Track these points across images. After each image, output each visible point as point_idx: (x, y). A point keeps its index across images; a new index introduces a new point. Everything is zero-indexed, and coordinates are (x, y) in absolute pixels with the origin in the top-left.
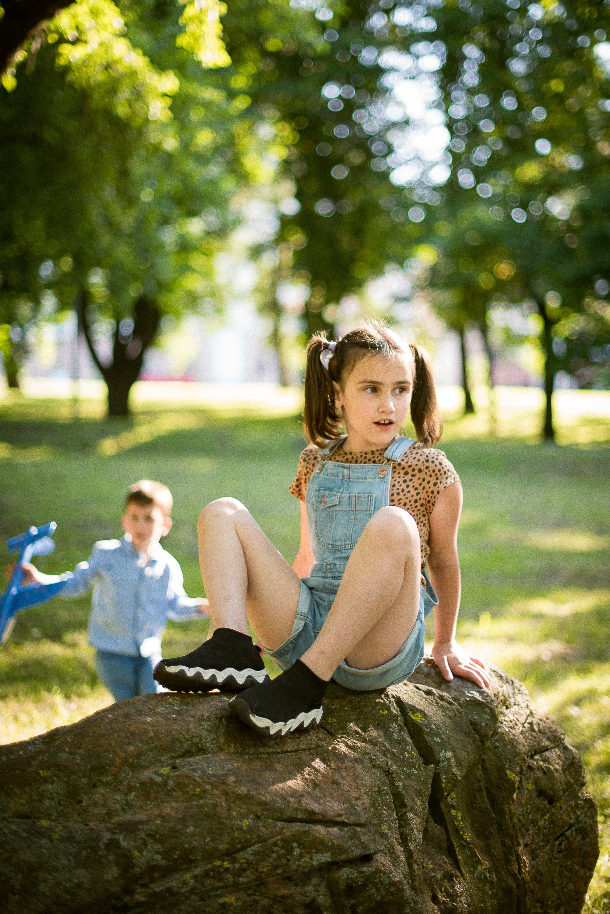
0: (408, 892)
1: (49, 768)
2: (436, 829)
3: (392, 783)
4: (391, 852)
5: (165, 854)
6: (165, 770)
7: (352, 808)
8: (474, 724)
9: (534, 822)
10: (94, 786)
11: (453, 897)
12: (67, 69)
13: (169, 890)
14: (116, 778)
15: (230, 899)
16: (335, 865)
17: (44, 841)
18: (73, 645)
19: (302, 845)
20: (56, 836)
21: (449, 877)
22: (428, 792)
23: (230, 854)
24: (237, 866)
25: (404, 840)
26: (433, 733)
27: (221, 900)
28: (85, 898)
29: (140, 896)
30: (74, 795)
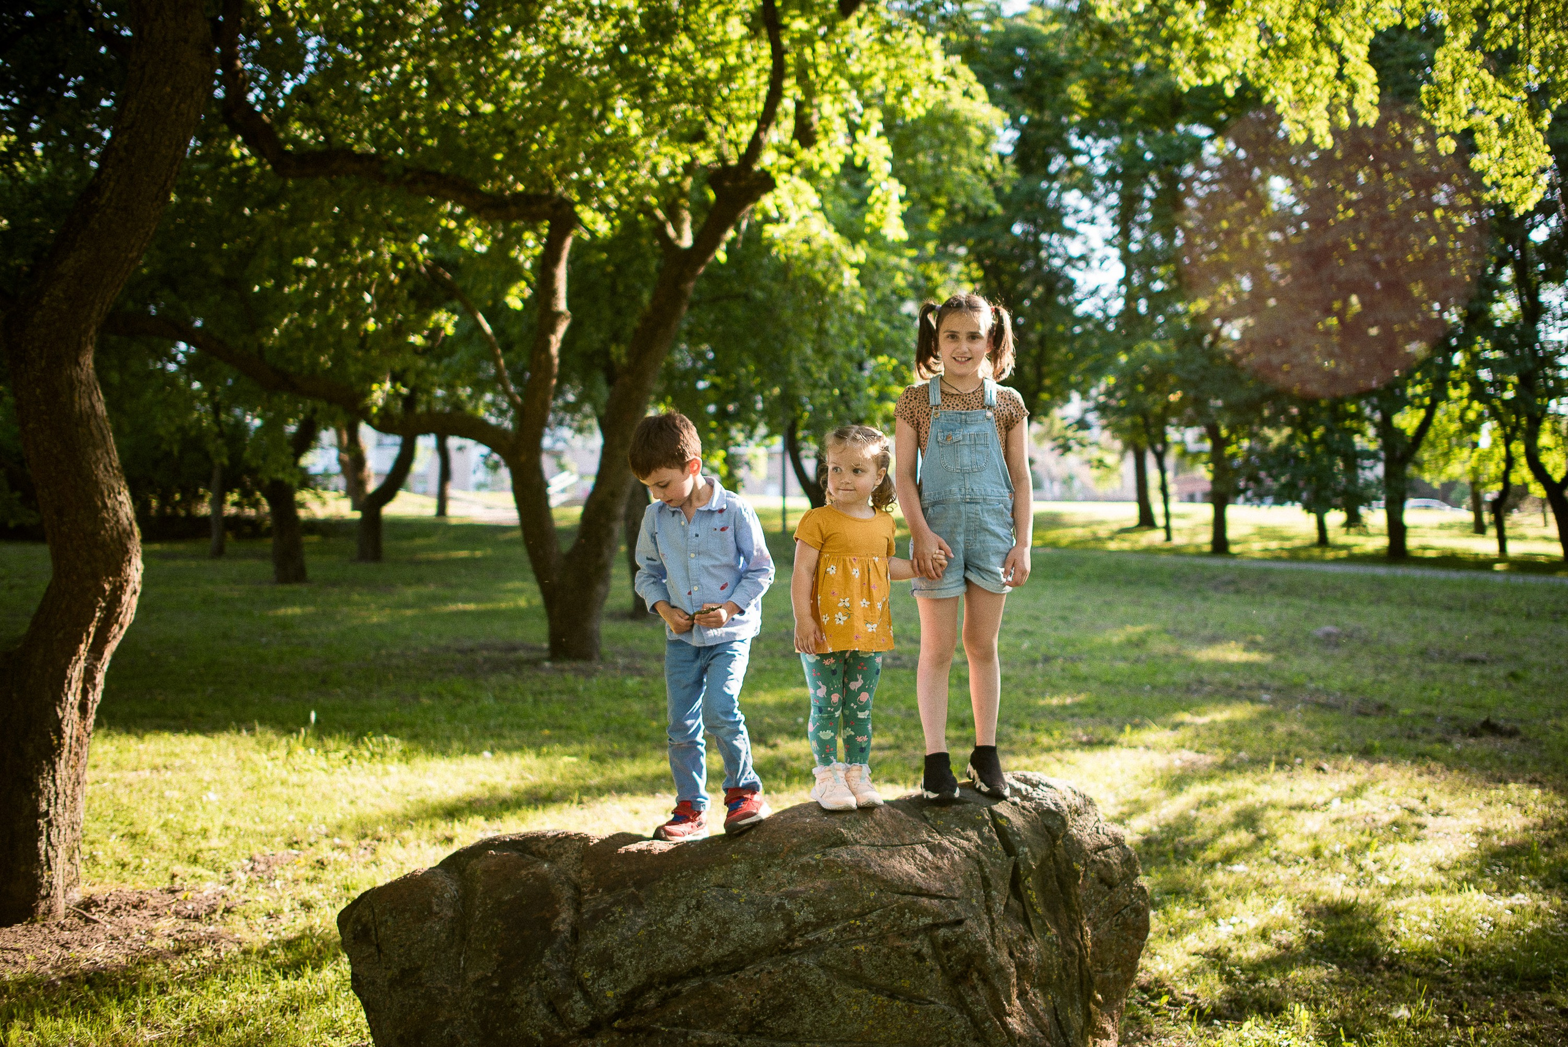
0: (989, 948)
1: (739, 853)
2: (1014, 903)
3: (981, 869)
4: (977, 917)
5: (816, 914)
6: (818, 856)
7: (949, 887)
8: (1048, 828)
9: (1096, 902)
10: (769, 866)
11: (1026, 954)
12: (771, 244)
13: (819, 940)
14: (784, 861)
15: (861, 948)
16: (936, 926)
18: (774, 746)
19: (911, 912)
21: (1024, 940)
22: (1009, 876)
23: (861, 915)
24: (866, 925)
25: (989, 910)
26: (1014, 834)
27: (855, 949)
28: (761, 942)
29: (798, 943)
30: (755, 872)
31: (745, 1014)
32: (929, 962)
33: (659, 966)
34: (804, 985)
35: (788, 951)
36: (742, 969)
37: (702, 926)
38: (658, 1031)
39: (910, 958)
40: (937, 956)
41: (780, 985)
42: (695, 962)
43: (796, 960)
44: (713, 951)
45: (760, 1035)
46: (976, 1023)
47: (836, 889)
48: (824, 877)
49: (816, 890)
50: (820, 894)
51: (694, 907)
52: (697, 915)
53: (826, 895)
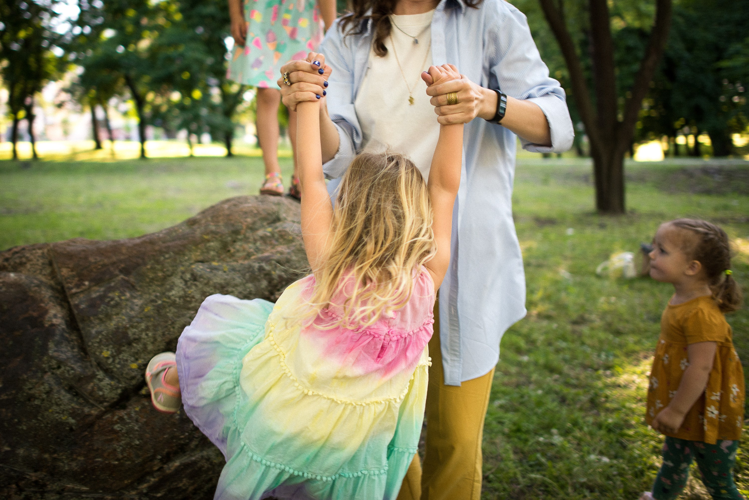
1: (208, 234)
14: (245, 236)
20: (226, 269)
30: (225, 247)
37: (203, 293)
47: (293, 251)
48: (281, 244)
49: (281, 253)
50: (285, 256)
51: (190, 279)
52: (196, 285)
53: (289, 257)
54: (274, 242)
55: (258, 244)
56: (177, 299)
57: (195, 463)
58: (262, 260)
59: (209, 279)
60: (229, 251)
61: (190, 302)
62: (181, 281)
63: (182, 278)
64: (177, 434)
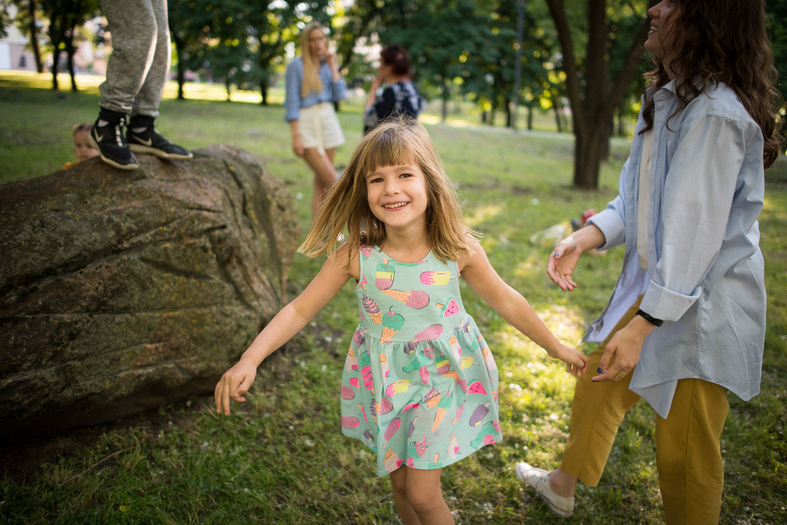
0: (241, 242)
1: (66, 186)
2: (245, 217)
3: (228, 196)
4: (233, 224)
5: (136, 224)
6: (129, 186)
7: (216, 205)
8: (255, 174)
10: (93, 194)
11: (255, 247)
13: (140, 241)
14: (103, 190)
15: (168, 245)
16: (213, 229)
17: (71, 221)
19: (198, 219)
20: (77, 219)
22: (241, 201)
23: (166, 224)
24: (170, 229)
25: (236, 220)
26: (240, 176)
27: (164, 246)
28: (99, 246)
29: (126, 245)
30: (82, 199)
31: (93, 298)
32: (210, 252)
33: (17, 271)
34: (132, 274)
35: (118, 252)
36: (85, 267)
37: (49, 238)
38: (23, 319)
39: (199, 250)
40: (214, 249)
41: (116, 275)
42: (48, 265)
43: (125, 257)
44: (62, 255)
45: (105, 311)
46: (237, 290)
47: (148, 207)
48: (137, 199)
49: (134, 208)
50: (137, 210)
51: (38, 225)
52: (43, 231)
53: (142, 211)
54: (130, 197)
55: (114, 198)
56: (23, 242)
57: (28, 381)
58: (114, 212)
59: (57, 226)
60: (86, 202)
61: (35, 245)
62: (30, 226)
63: (31, 224)
64: (9, 356)
